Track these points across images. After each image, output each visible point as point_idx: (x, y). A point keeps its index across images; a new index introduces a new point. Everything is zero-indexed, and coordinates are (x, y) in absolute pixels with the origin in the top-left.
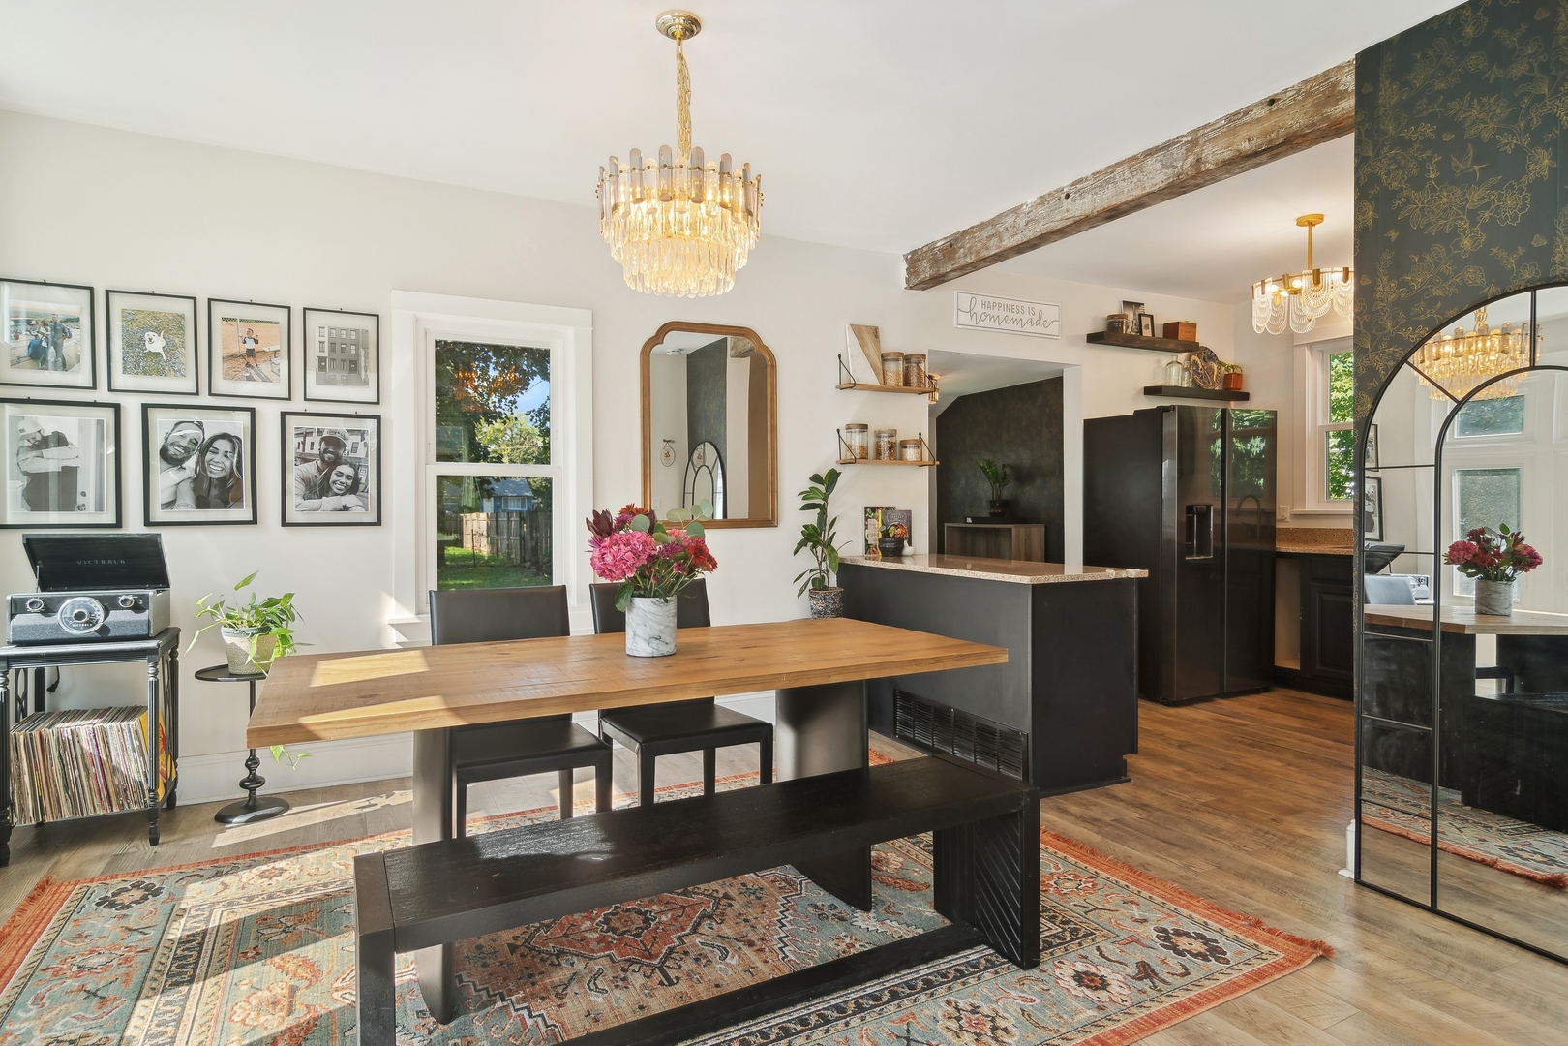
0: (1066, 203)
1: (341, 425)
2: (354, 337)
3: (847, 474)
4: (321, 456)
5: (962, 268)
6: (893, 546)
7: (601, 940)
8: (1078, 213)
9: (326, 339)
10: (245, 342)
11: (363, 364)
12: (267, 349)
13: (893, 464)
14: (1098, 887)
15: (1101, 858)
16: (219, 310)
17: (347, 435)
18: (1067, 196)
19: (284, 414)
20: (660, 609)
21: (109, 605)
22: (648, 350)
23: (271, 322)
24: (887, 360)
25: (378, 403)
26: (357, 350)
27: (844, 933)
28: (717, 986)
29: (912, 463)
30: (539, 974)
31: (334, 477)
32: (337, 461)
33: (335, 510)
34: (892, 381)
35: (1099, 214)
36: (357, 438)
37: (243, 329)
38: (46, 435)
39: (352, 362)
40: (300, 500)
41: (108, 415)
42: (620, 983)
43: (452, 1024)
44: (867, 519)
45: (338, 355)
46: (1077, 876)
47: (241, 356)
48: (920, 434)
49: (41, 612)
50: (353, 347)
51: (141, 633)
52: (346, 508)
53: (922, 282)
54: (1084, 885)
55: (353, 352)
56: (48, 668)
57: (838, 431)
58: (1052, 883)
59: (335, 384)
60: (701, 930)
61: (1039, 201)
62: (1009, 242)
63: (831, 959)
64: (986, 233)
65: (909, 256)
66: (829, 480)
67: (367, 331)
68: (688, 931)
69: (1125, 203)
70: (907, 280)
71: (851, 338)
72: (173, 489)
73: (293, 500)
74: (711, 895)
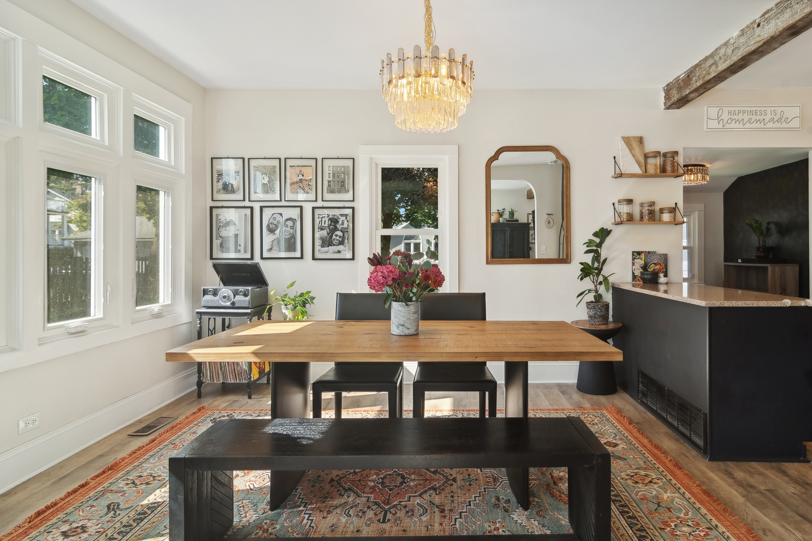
0: (758, 31)
1: (337, 212)
2: (343, 170)
3: (618, 232)
4: (329, 227)
5: (696, 90)
6: (650, 277)
7: (373, 488)
8: (766, 36)
9: (331, 172)
10: (298, 176)
11: (347, 183)
12: (307, 179)
13: (651, 224)
14: (709, 537)
15: (729, 515)
16: (289, 162)
17: (340, 217)
18: (759, 25)
19: (314, 208)
20: (404, 309)
21: (236, 293)
22: (490, 164)
23: (308, 166)
24: (648, 157)
25: (353, 201)
26: (344, 176)
27: (499, 520)
28: (404, 531)
29: (667, 223)
30: (330, 498)
31: (334, 237)
32: (336, 229)
33: (334, 252)
34: (651, 170)
35: (781, 33)
36: (344, 218)
37: (298, 169)
38: (228, 221)
39: (342, 182)
40: (320, 248)
41: (249, 211)
42: (360, 514)
43: (273, 512)
44: (633, 259)
45: (336, 179)
46: (698, 524)
47: (297, 182)
48: (676, 204)
49: (213, 295)
50: (343, 175)
51: (246, 306)
52: (339, 252)
53: (673, 104)
54: (697, 532)
55: (343, 177)
56: (227, 318)
57: (613, 204)
58: (673, 525)
59: (335, 193)
60: (424, 496)
61: (741, 33)
62: (722, 66)
63: (478, 534)
64: (708, 64)
65: (666, 88)
66: (603, 234)
67: (348, 167)
68: (417, 494)
69: (800, 20)
70: (665, 104)
71: (622, 145)
72: (271, 243)
73: (317, 247)
74: (446, 477)
